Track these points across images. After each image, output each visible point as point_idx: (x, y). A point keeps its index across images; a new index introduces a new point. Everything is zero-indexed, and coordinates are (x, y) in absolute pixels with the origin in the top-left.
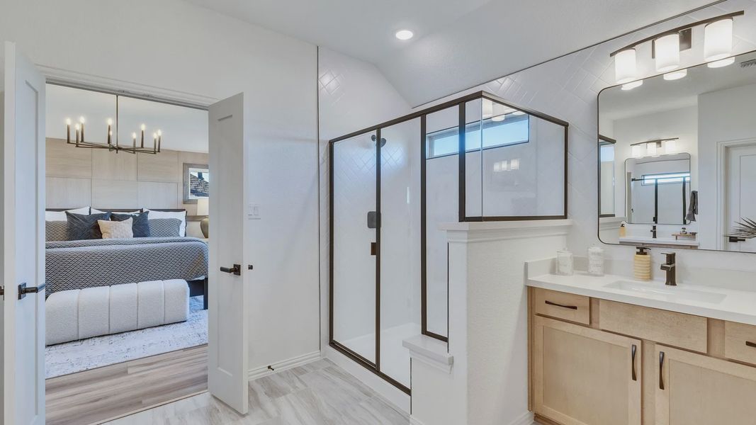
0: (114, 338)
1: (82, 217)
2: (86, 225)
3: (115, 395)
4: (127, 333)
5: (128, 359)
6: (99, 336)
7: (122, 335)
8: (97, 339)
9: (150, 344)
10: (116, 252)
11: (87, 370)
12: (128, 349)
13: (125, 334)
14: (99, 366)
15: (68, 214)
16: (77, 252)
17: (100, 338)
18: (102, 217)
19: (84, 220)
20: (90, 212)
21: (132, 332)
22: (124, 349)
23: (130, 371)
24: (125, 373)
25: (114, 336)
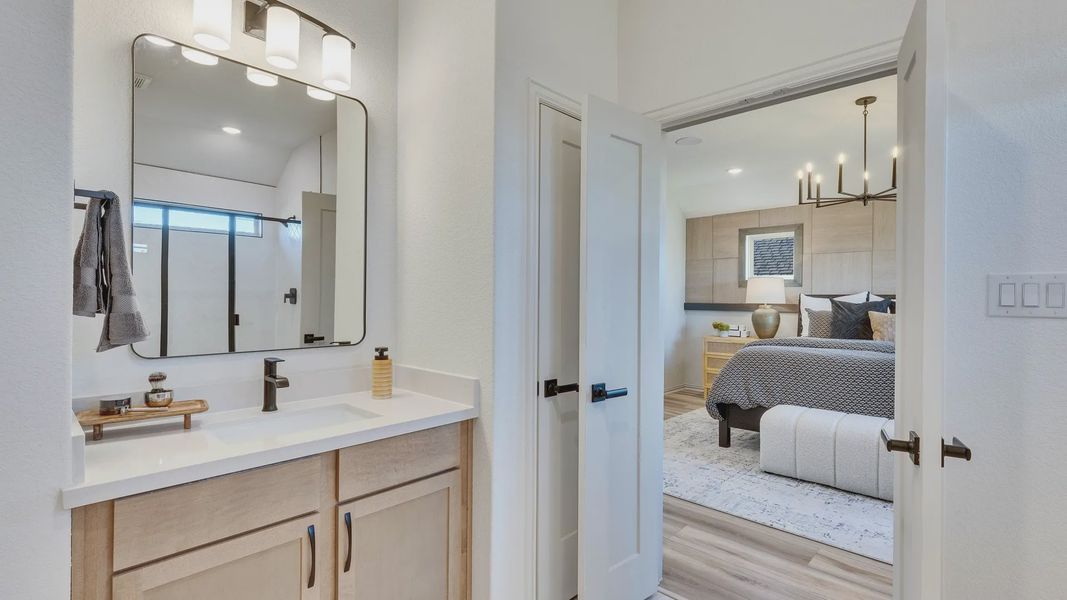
0: (838, 497)
1: (849, 306)
2: (853, 317)
3: (766, 587)
4: (861, 498)
5: (826, 540)
6: (823, 485)
7: (852, 497)
8: (818, 487)
9: (878, 534)
10: (862, 362)
11: (771, 527)
12: (841, 525)
13: (857, 497)
14: (787, 529)
15: (833, 302)
16: (811, 356)
17: (823, 489)
18: (877, 307)
19: (850, 310)
20: (868, 299)
21: (868, 500)
22: (836, 521)
23: (813, 563)
24: (804, 559)
25: (841, 493)
